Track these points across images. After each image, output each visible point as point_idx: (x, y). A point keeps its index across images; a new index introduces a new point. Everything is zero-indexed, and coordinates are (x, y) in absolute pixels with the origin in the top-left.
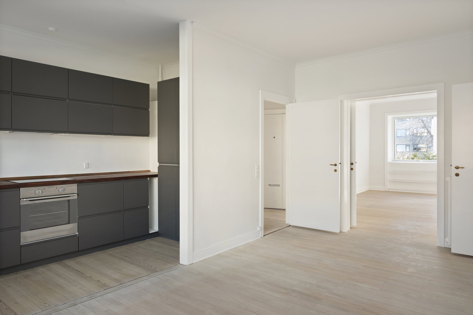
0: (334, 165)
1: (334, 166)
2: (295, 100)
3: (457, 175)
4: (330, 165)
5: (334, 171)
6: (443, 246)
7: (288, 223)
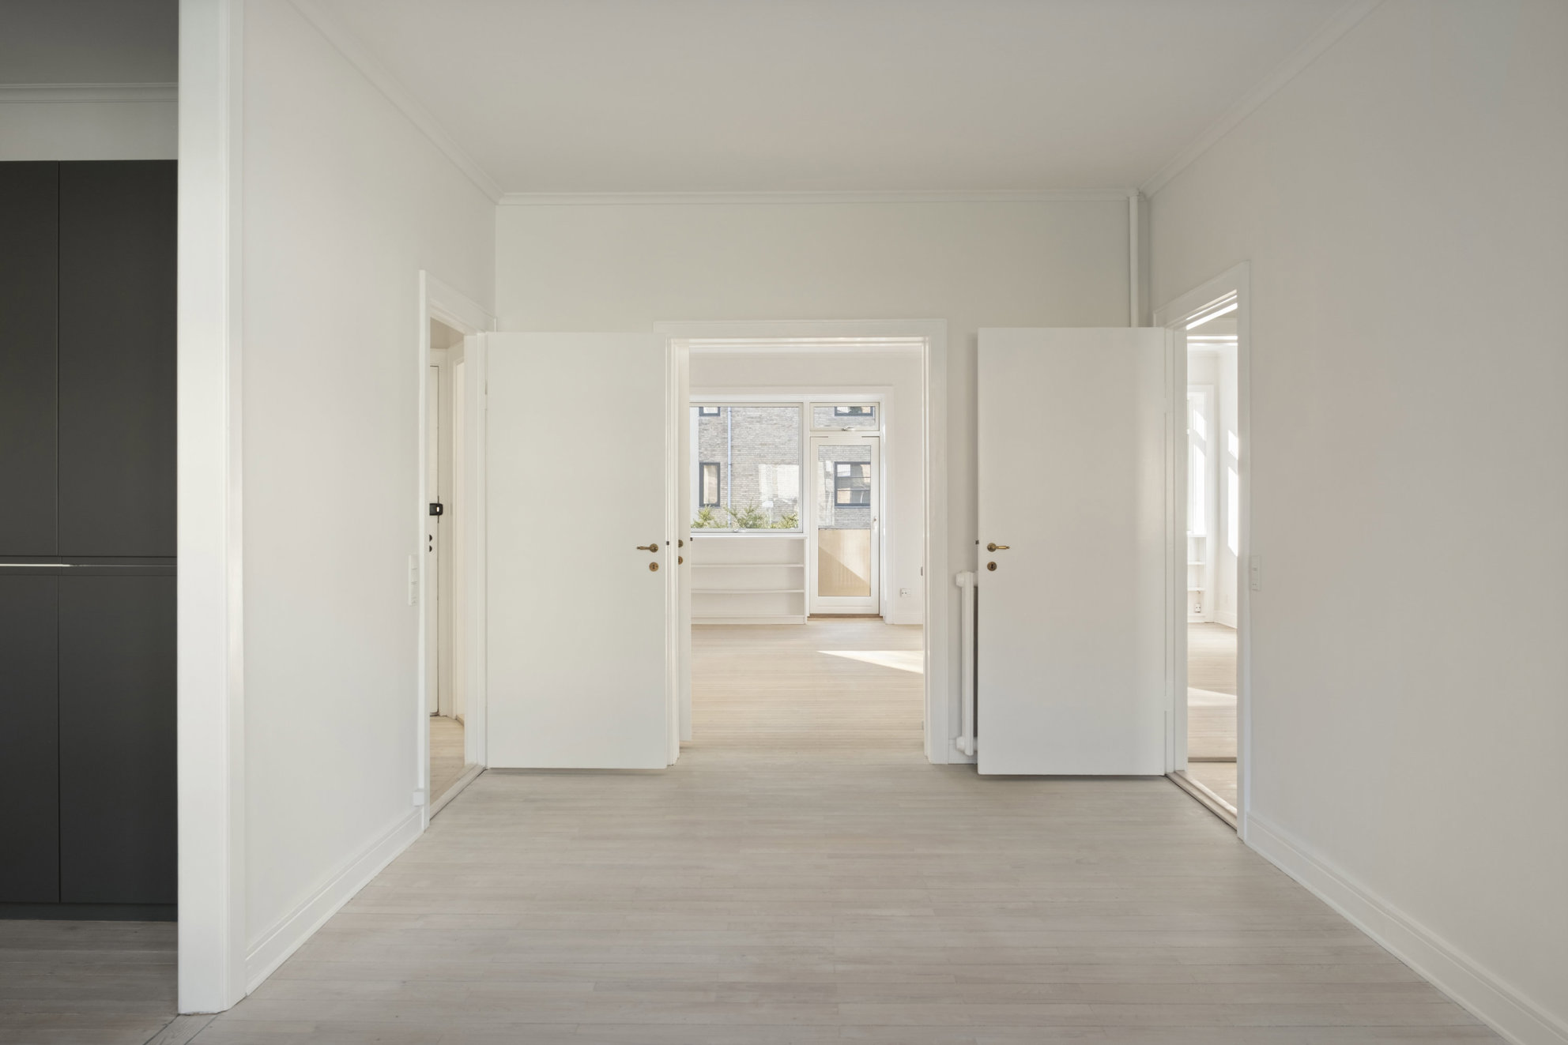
0: (647, 548)
1: (648, 551)
2: (495, 320)
3: (992, 567)
4: (638, 548)
5: (650, 567)
6: (944, 761)
7: (475, 762)
